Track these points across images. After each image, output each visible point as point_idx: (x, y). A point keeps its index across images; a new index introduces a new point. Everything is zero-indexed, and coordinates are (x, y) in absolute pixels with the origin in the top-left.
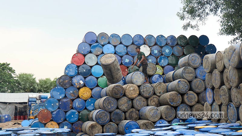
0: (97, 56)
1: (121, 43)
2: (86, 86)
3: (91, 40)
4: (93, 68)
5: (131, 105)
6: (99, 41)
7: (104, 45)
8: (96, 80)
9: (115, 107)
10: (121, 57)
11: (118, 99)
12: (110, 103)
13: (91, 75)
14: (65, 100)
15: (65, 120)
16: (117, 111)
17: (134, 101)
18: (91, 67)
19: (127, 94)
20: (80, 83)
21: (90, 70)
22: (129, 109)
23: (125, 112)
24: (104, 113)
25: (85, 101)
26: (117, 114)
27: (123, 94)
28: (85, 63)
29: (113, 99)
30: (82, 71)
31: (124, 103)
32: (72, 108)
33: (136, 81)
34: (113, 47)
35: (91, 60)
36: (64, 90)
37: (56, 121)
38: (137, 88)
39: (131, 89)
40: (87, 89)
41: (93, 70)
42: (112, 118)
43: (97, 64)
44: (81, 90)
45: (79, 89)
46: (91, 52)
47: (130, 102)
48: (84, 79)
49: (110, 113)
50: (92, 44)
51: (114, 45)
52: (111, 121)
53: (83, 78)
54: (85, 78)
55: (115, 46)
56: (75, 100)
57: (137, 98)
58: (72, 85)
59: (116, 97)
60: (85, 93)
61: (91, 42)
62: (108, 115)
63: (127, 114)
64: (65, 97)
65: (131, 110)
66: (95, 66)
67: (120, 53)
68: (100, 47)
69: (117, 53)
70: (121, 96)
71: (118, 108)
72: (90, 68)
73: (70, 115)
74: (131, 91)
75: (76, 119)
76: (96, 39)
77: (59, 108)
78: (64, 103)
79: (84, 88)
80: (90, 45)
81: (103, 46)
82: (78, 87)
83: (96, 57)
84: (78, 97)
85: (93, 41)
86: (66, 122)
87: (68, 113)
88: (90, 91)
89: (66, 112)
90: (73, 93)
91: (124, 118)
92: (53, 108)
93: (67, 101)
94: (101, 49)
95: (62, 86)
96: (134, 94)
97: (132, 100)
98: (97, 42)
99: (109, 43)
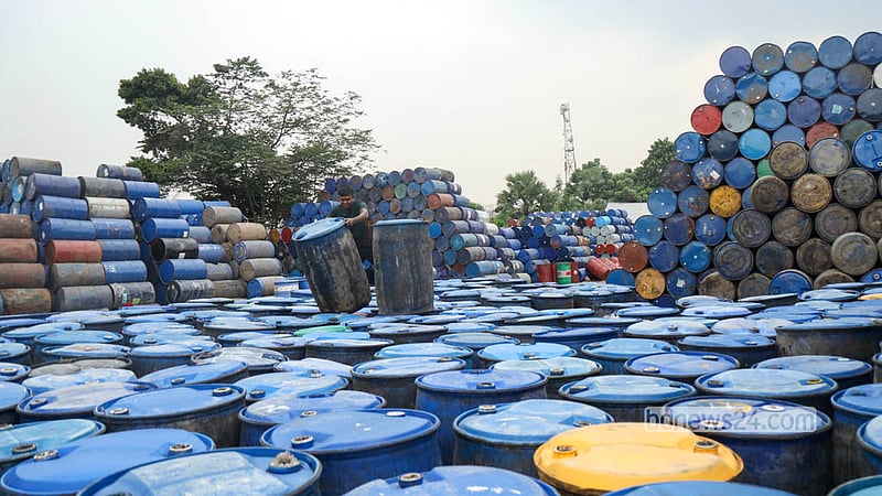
0: (753, 106)
1: (819, 64)
2: (726, 184)
3: (736, 66)
4: (743, 138)
5: (809, 230)
6: (756, 66)
7: (772, 76)
8: (752, 166)
9: (766, 235)
10: (821, 101)
11: (771, 216)
12: (750, 225)
13: (739, 155)
14: (676, 220)
15: (679, 265)
16: (772, 244)
17: (819, 220)
18: (739, 135)
19: (796, 200)
20: (711, 178)
21: (736, 144)
22: (805, 241)
23: (794, 249)
24: (737, 250)
25: (727, 219)
26: (771, 253)
27: (784, 203)
28: (722, 127)
29: (759, 216)
30: (716, 149)
31: (789, 226)
32: (694, 239)
33: (823, 165)
34: (796, 76)
35: (738, 118)
36: (674, 196)
37: (658, 268)
38: (826, 183)
39: (809, 186)
40: (730, 191)
41: (743, 143)
42: (758, 264)
43: (754, 126)
44: (716, 193)
45: (710, 191)
46: (736, 98)
47: (807, 222)
48: (722, 168)
49: (754, 250)
50: (738, 79)
51: (800, 71)
52: (755, 269)
53: (719, 166)
54: (724, 164)
55: (802, 75)
56: (700, 220)
57: (827, 210)
58: (692, 183)
59: (766, 211)
60: (724, 200)
61: (737, 72)
62: (748, 255)
63: (800, 253)
64: (678, 211)
65: (810, 242)
66: (747, 133)
67: (815, 91)
68: (761, 82)
69: (807, 92)
70: (779, 207)
71: (772, 237)
72: (735, 138)
73: (690, 255)
74: (807, 191)
75: (704, 263)
76: (748, 63)
77: (663, 238)
78: (675, 226)
79: (722, 188)
80: (735, 80)
81: (768, 78)
82: (707, 186)
83: (751, 110)
84: (709, 211)
85: (742, 68)
86: (681, 269)
87: (685, 251)
88: (739, 195)
89: (681, 247)
90: (697, 202)
91: (790, 262)
92: (650, 239)
93: (679, 222)
94: (765, 87)
95: (669, 187)
96: (816, 199)
97: (813, 216)
98: (752, 70)
99: (785, 68)
